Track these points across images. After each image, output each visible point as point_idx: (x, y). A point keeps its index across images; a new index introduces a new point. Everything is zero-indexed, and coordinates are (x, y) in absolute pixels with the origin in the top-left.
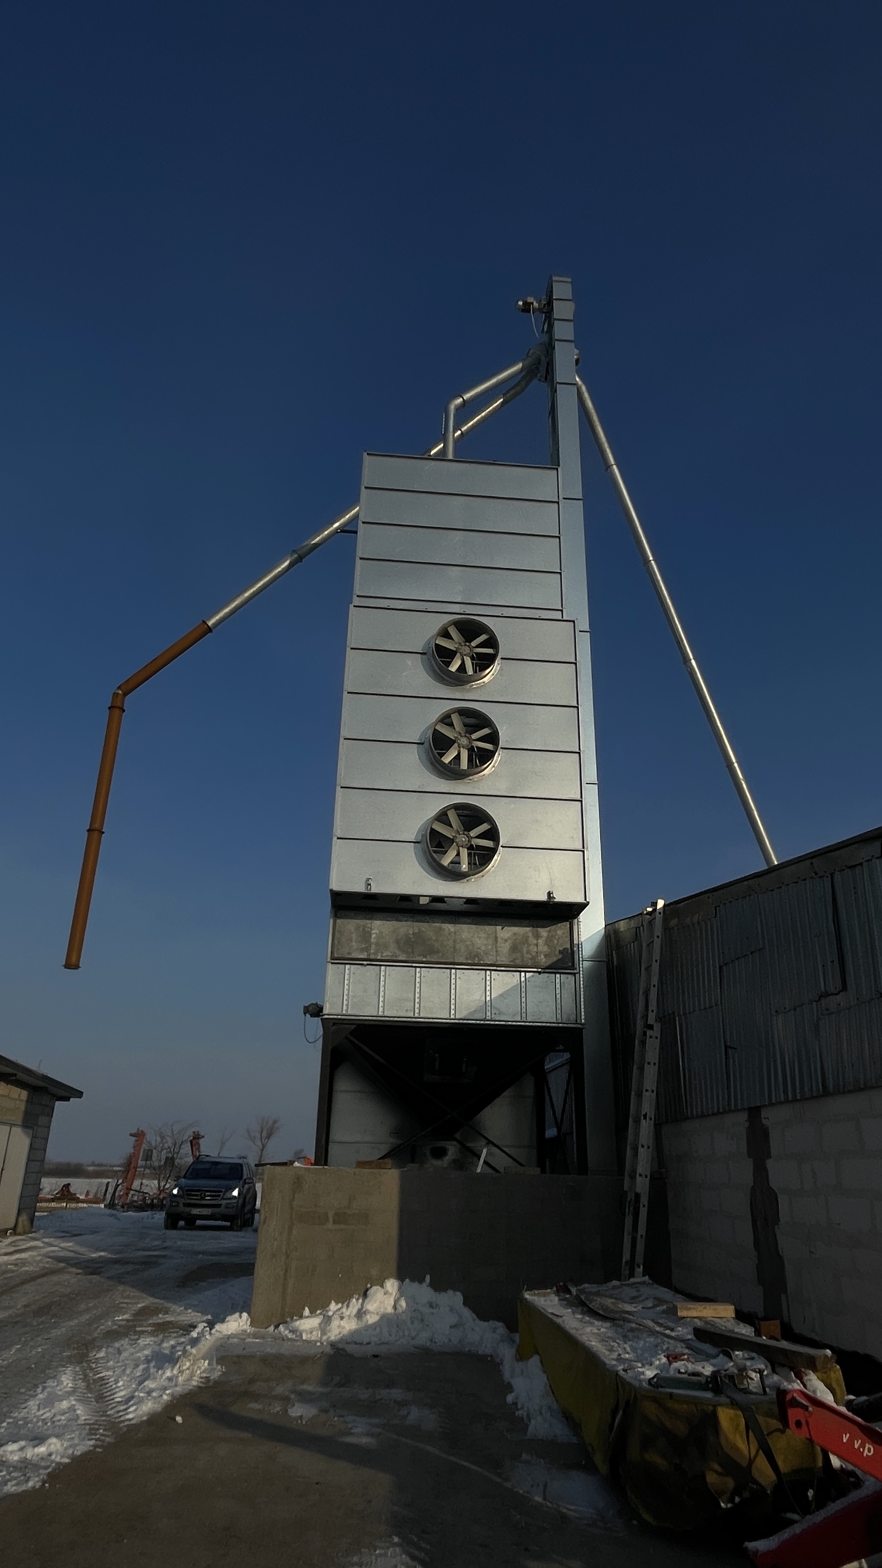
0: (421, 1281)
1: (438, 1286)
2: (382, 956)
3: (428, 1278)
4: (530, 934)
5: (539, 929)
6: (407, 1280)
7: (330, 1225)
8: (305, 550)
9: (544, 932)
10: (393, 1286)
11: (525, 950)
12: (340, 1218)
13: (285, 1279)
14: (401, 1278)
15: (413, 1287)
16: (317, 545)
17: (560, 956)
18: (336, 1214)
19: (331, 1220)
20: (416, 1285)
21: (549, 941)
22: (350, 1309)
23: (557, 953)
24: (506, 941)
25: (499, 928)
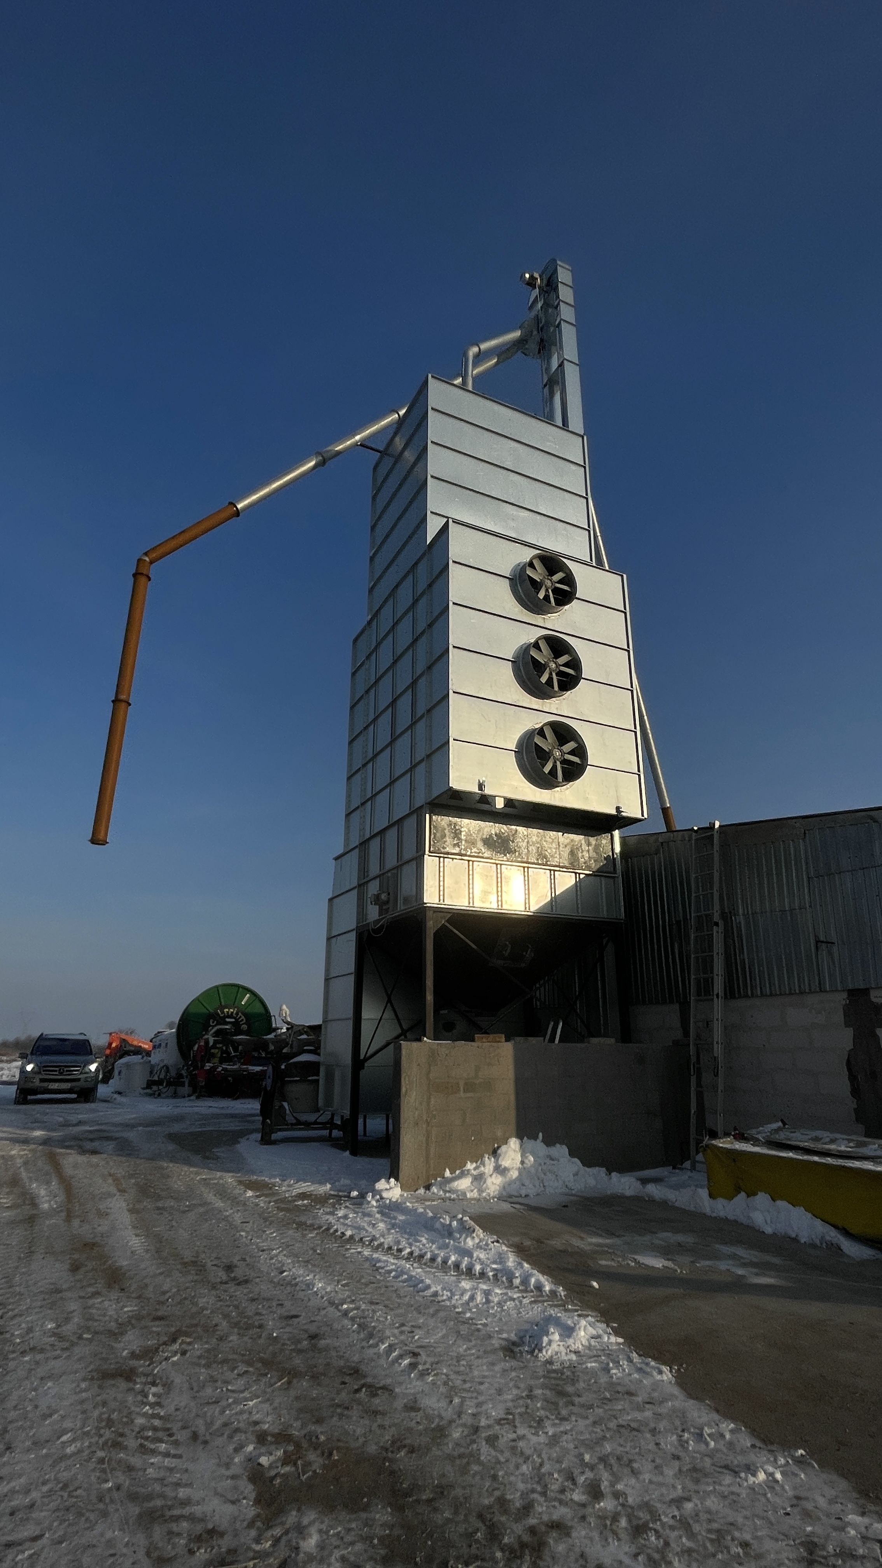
0: (535, 1138)
1: (549, 1142)
2: (471, 853)
3: (541, 1135)
4: (583, 842)
5: (590, 838)
6: (525, 1138)
7: (462, 1094)
8: (329, 454)
9: (593, 840)
10: (515, 1143)
11: (580, 855)
12: (469, 1087)
13: (427, 1144)
14: (520, 1137)
15: (530, 1144)
16: (339, 453)
17: (605, 862)
18: (466, 1084)
19: (462, 1089)
20: (532, 1142)
21: (597, 848)
22: (487, 1167)
23: (603, 859)
24: (566, 846)
25: (560, 834)
